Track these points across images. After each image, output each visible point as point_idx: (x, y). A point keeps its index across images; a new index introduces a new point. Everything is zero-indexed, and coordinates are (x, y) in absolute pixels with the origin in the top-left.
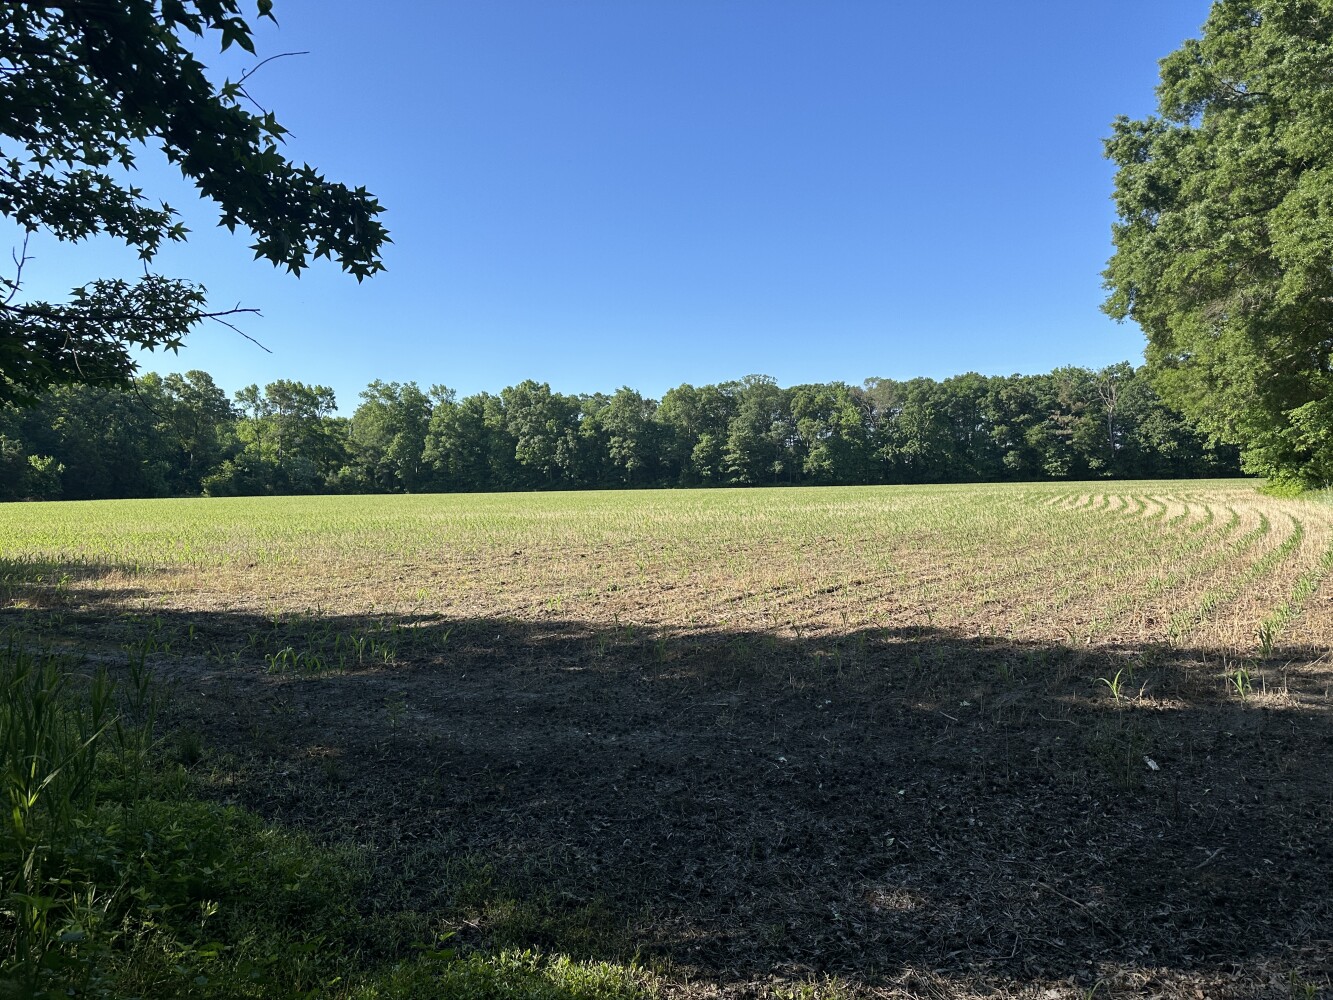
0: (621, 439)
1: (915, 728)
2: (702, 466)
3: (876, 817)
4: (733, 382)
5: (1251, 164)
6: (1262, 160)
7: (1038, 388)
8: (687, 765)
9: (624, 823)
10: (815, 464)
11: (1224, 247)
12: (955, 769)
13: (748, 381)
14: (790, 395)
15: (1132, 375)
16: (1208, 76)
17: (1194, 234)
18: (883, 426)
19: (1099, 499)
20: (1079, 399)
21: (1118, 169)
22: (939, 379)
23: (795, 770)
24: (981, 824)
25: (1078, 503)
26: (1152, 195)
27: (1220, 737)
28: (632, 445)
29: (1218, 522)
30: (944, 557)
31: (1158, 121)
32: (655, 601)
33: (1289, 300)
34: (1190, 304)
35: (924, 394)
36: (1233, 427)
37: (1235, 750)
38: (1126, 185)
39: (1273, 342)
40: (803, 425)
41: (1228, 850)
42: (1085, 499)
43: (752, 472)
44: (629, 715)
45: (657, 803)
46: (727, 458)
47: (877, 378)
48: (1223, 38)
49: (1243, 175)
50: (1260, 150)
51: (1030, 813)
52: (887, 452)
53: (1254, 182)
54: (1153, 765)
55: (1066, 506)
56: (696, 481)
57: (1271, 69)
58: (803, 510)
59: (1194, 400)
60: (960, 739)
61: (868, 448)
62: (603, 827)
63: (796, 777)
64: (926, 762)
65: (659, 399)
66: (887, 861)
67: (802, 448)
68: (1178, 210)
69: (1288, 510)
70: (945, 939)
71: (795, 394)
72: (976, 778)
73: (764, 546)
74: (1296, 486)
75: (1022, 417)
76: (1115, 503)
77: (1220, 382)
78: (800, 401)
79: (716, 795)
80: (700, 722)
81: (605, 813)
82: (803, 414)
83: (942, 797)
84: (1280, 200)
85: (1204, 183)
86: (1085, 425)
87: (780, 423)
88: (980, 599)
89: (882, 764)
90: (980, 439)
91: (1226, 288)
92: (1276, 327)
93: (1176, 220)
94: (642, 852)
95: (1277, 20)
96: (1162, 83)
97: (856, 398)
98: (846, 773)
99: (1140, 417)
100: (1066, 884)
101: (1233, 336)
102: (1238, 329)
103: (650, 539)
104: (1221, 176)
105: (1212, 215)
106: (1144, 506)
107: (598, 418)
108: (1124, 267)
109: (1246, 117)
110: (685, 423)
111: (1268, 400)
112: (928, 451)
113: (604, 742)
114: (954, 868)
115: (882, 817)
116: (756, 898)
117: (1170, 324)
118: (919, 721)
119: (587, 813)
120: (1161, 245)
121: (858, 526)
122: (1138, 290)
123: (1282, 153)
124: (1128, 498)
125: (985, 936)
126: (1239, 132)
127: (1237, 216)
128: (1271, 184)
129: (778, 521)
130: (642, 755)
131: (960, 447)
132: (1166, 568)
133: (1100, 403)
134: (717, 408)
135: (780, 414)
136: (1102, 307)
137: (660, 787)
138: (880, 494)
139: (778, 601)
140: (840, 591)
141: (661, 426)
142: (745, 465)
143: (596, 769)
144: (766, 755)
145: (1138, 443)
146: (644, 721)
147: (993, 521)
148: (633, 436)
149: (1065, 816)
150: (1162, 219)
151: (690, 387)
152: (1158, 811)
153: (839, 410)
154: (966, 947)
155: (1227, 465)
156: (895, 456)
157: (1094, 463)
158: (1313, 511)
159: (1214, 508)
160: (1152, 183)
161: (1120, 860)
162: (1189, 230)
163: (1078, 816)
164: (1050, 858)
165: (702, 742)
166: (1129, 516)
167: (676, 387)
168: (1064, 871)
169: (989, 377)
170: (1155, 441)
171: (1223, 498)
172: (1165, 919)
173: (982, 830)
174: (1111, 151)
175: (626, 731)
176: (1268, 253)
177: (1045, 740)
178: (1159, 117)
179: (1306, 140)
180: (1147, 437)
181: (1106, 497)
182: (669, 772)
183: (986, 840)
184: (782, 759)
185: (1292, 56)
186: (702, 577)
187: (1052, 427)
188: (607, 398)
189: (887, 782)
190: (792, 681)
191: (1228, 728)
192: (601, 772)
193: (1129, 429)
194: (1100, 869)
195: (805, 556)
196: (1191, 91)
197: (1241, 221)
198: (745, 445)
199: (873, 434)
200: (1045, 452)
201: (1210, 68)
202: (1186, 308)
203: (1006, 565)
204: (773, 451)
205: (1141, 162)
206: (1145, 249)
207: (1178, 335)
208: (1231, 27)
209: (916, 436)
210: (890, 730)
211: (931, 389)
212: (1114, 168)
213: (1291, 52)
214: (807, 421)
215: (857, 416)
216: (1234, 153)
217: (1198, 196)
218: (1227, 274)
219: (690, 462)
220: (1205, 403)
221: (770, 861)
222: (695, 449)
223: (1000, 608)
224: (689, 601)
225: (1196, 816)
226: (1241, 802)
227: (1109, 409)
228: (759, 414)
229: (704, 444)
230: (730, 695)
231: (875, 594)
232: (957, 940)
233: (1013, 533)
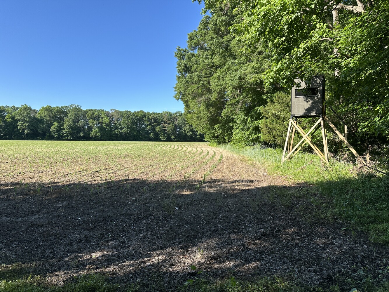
0: (23, 122)
1: (119, 206)
2: (54, 133)
3: (107, 230)
4: (66, 106)
5: (207, 65)
6: (209, 64)
7: (159, 116)
8: (47, 224)
9: (25, 243)
10: (94, 134)
11: (201, 85)
12: (129, 215)
13: (72, 106)
14: (86, 112)
15: (182, 115)
16: (198, 41)
17: (194, 80)
18: (116, 124)
19: (173, 146)
20: (169, 120)
21: (178, 61)
22: (133, 111)
23: (83, 221)
24: (135, 228)
25: (168, 147)
26: (185, 69)
27: (192, 201)
28: (27, 125)
29: (199, 152)
30: (132, 161)
31: (187, 50)
32: (36, 176)
33: (214, 99)
34: (194, 98)
35: (128, 115)
36: (203, 129)
37: (195, 203)
38: (180, 65)
39: (211, 109)
40: (90, 122)
41: (191, 225)
42: (169, 146)
43: (73, 136)
44: (27, 212)
45: (37, 236)
46: (64, 131)
47: (114, 109)
48: (202, 31)
49: (206, 67)
50: (209, 62)
51: (147, 223)
52: (117, 131)
53: (208, 69)
54: (177, 208)
55: (164, 148)
56: (52, 138)
57: (211, 42)
58: (90, 148)
59: (195, 122)
60: (131, 207)
61: (111, 130)
62: (17, 245)
63: (83, 223)
64: (122, 214)
65: (38, 110)
66: (109, 241)
67: (90, 129)
68: (191, 74)
69: (213, 150)
70: (123, 257)
71: (88, 112)
72: (134, 217)
73: (76, 159)
74: (215, 144)
75: (155, 124)
76: (176, 147)
77: (200, 118)
78: (89, 115)
79: (57, 231)
80: (52, 211)
81: (18, 241)
82: (90, 118)
83: (125, 223)
84: (213, 75)
85: (197, 68)
86: (170, 127)
87: (82, 120)
88: (140, 172)
89: (109, 216)
90: (144, 129)
91: (201, 95)
92: (212, 105)
93: (191, 76)
94: (31, 250)
95: (213, 30)
96: (188, 40)
97: (108, 115)
98: (99, 220)
99: (183, 125)
100: (154, 239)
101: (203, 107)
102: (204, 105)
103: (34, 157)
104: (201, 67)
105: (199, 76)
106: (183, 148)
107: (13, 115)
108: (179, 86)
109: (206, 53)
110: (48, 119)
111: (210, 123)
112: (130, 132)
113: (17, 220)
114: (127, 239)
115: (108, 230)
116: (70, 256)
117: (189, 103)
118: (121, 204)
119: (11, 241)
120: (187, 82)
121: (107, 153)
122: (182, 93)
123: (213, 63)
124: (179, 146)
125: (134, 254)
126: (205, 56)
127: (204, 77)
128: (211, 71)
129: (81, 151)
130: (31, 223)
131: (138, 131)
132: (186, 163)
133: (174, 121)
134: (60, 114)
135: (83, 118)
136: (174, 96)
137: (38, 231)
138: (115, 144)
139: (80, 175)
140: (100, 172)
141: (39, 119)
142: (70, 133)
143: (14, 228)
144: (74, 218)
145: (183, 132)
146: (32, 213)
147: (145, 151)
148: (27, 122)
149: (155, 223)
150: (187, 75)
151: (51, 107)
152: (177, 219)
153: (102, 118)
154: (128, 257)
155: (201, 139)
156: (120, 133)
157: (173, 137)
158: (218, 150)
159: (198, 149)
160: (185, 66)
161: (167, 231)
162: (194, 79)
163: (159, 222)
164: (151, 233)
165: (53, 217)
166: (179, 150)
167: (45, 106)
168: (154, 236)
169: (146, 112)
170: (187, 132)
171: (200, 147)
172: (176, 243)
173: (135, 229)
174: (176, 55)
175: (25, 216)
176: (210, 88)
177: (153, 205)
178: (188, 49)
179: (218, 61)
180: (185, 131)
181: (174, 146)
182: (41, 227)
183: (136, 231)
184: (79, 219)
185: (215, 40)
186: (54, 169)
187: (162, 127)
188: (17, 108)
189: (110, 221)
190: (84, 197)
191: (194, 199)
192: (16, 229)
193: (180, 129)
194: (163, 234)
195: (90, 162)
196: (195, 43)
197: (205, 79)
198: (70, 127)
199: (113, 126)
200: (160, 133)
201: (199, 38)
202: (193, 99)
203: (148, 163)
204: (80, 129)
205: (183, 60)
206: (184, 82)
207: (191, 105)
208: (204, 29)
209: (126, 127)
210: (112, 207)
211: (130, 114)
212: (177, 60)
213: (216, 39)
214: (92, 121)
215: (108, 120)
216: (203, 61)
217: (196, 71)
218: (202, 91)
219: (50, 132)
220: (197, 123)
221: (74, 246)
222: (52, 127)
223: (145, 174)
224: (49, 176)
225: (185, 219)
226: (194, 214)
227: (176, 123)
228: (75, 117)
229: (55, 126)
230: (63, 203)
231: (112, 172)
232: (126, 256)
233: (150, 155)
